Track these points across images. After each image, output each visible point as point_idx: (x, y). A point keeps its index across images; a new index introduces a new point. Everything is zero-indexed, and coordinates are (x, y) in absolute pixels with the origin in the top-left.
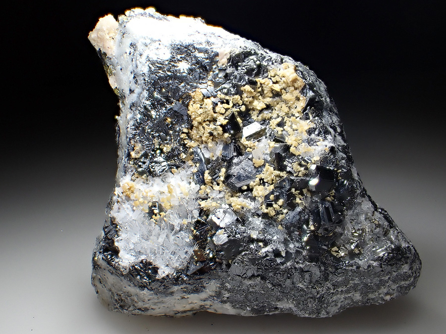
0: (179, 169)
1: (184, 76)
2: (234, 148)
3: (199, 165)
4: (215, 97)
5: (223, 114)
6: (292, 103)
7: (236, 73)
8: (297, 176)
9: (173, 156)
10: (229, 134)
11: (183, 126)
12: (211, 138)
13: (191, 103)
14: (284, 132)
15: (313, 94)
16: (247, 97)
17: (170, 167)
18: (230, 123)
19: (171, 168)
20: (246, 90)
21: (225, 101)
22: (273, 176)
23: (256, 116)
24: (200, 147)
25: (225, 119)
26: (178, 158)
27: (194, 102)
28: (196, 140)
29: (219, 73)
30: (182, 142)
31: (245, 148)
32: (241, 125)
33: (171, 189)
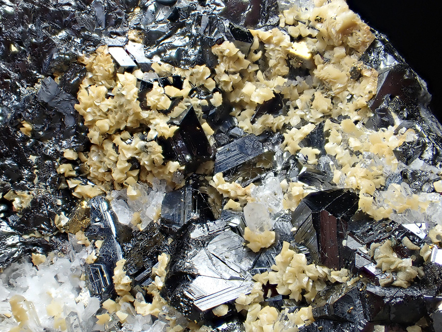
0: (51, 254)
1: (66, 13)
2: (194, 201)
3: (103, 245)
4: (146, 68)
5: (165, 112)
6: (340, 86)
7: (200, 10)
8: (389, 286)
9: (38, 221)
10: (182, 164)
11: (64, 143)
12: (135, 173)
13: (86, 83)
14: (324, 160)
15: (396, 62)
16: (226, 72)
17: (28, 249)
18: (183, 136)
19: (30, 252)
20: (226, 53)
21: (171, 79)
22: (306, 279)
23: (248, 120)
24: (108, 197)
25: (171, 123)
26: (49, 226)
27: (93, 82)
28: (97, 181)
29: (157, 9)
30: (63, 185)
31: (222, 198)
32: (212, 142)
33: (22, 312)
